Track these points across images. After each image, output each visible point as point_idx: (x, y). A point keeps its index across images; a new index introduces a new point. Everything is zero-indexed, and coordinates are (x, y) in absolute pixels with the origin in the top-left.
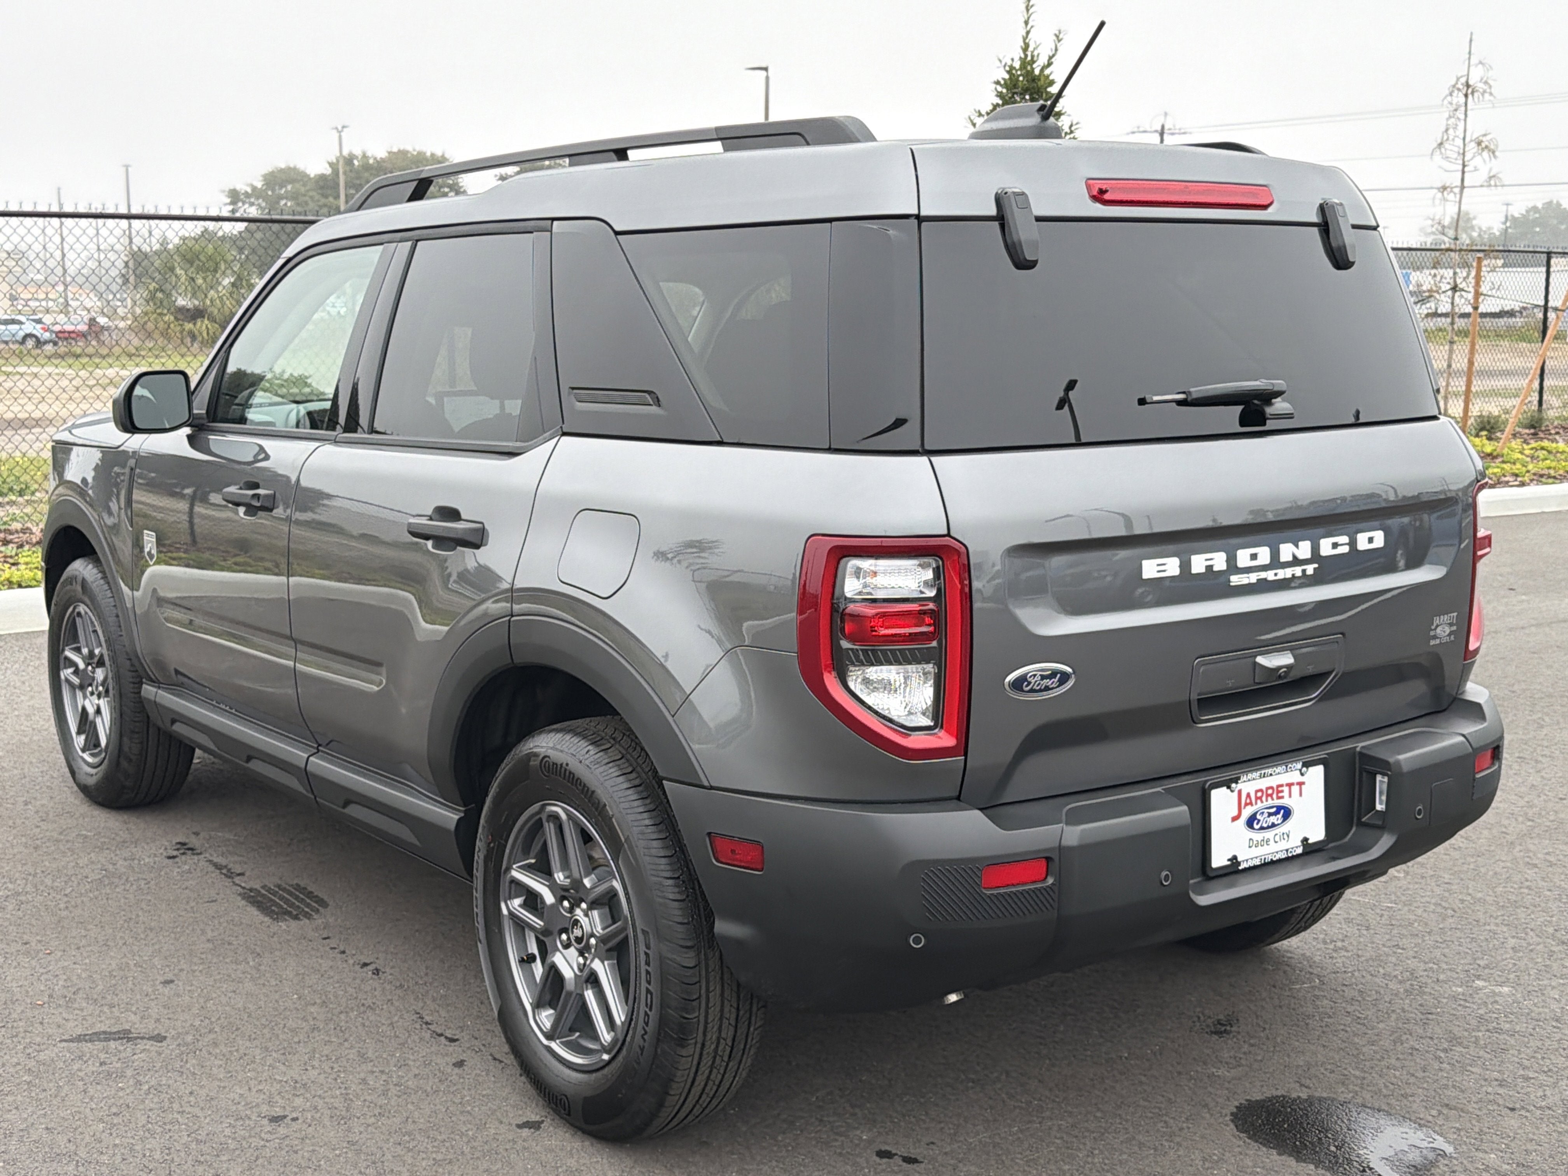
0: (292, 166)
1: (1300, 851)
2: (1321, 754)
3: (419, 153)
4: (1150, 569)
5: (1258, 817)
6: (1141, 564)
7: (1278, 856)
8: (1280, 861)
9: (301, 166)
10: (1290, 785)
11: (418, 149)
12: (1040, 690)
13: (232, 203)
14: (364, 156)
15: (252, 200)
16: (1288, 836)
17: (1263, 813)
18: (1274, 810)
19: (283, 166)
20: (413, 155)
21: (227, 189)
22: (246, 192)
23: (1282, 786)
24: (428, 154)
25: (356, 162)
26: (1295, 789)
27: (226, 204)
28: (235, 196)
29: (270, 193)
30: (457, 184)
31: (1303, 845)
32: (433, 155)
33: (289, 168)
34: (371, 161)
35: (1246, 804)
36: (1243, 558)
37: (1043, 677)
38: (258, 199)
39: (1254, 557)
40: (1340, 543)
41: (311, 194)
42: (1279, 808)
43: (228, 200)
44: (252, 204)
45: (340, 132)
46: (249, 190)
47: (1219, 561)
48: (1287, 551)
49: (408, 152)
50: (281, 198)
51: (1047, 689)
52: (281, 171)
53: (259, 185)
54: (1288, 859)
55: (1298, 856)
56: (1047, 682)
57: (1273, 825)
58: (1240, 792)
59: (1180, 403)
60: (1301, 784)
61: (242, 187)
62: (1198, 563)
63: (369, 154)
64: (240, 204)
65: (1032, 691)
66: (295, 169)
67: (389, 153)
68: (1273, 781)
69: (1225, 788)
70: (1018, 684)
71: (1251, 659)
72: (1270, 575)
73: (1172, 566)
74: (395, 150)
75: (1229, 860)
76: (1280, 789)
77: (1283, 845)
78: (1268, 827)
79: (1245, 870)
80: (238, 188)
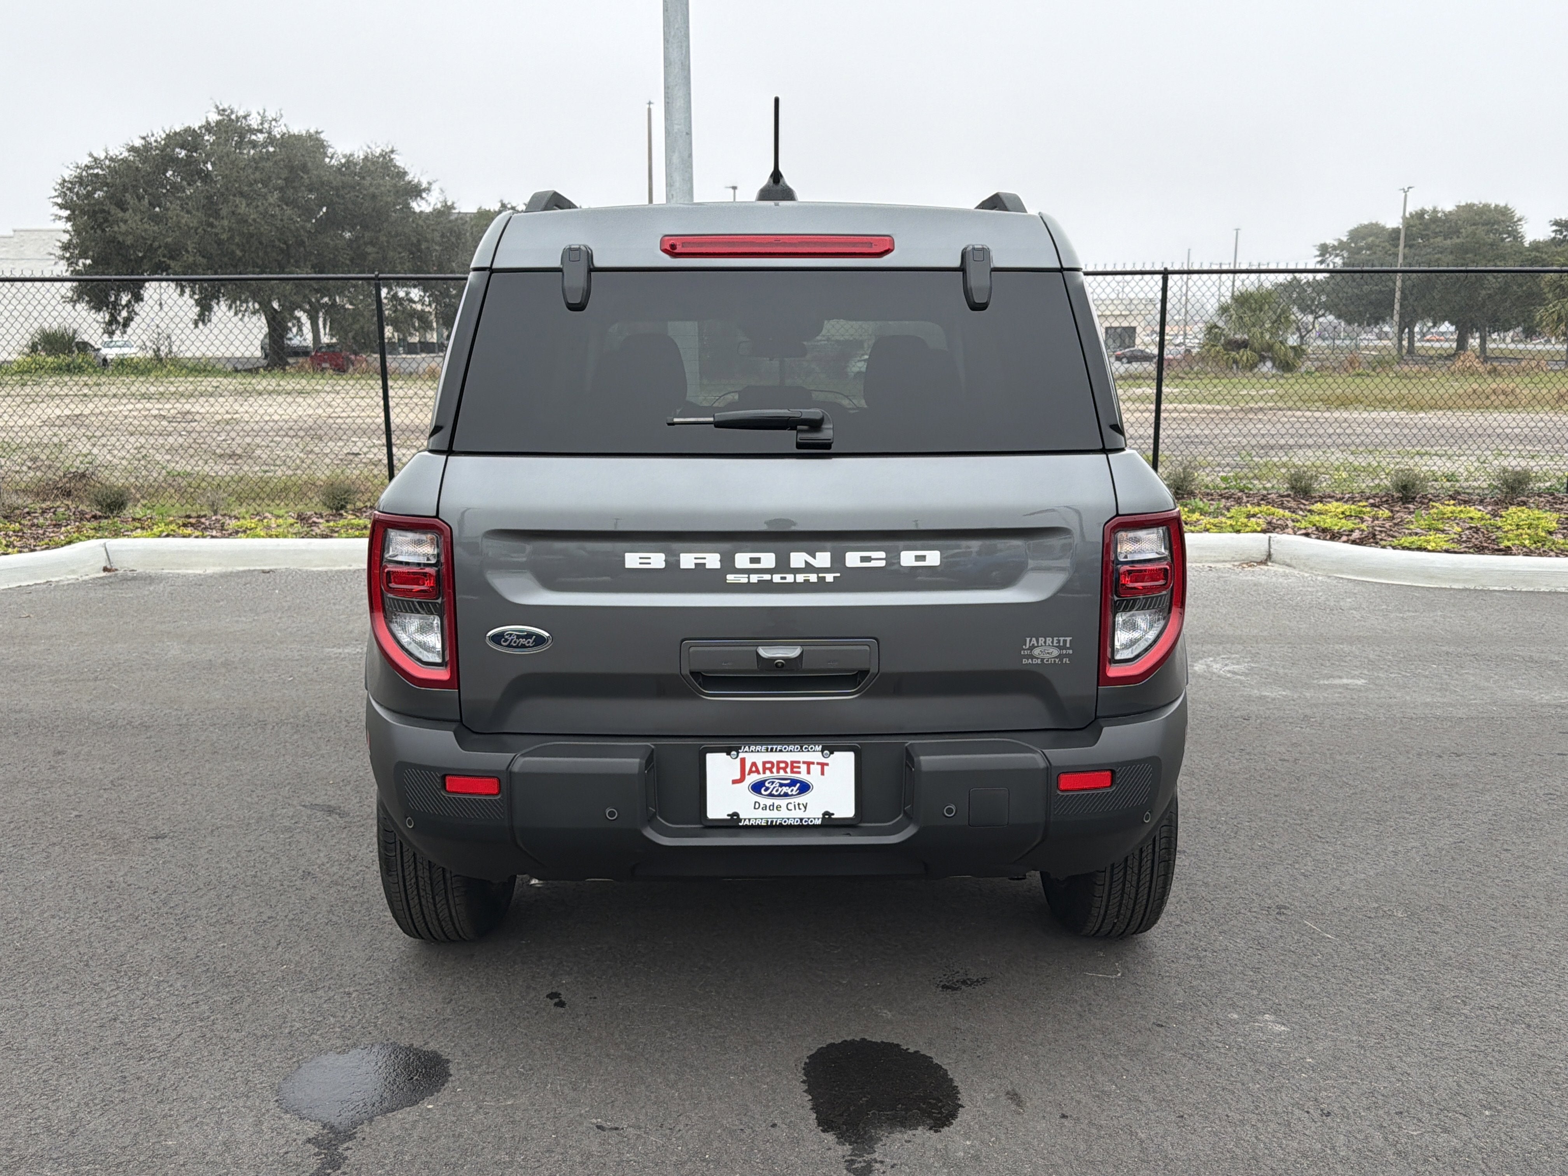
0: (1374, 222)
1: (819, 822)
2: (854, 742)
3: (1485, 206)
4: (632, 560)
5: (767, 784)
6: (624, 557)
7: (788, 822)
8: (791, 826)
9: (1382, 222)
10: (809, 764)
11: (1483, 202)
12: (517, 647)
13: (1321, 255)
14: (1435, 211)
15: (1338, 252)
16: (805, 808)
17: (773, 783)
18: (788, 782)
19: (1366, 223)
20: (1478, 208)
21: (1318, 244)
22: (1334, 246)
23: (799, 762)
24: (1493, 206)
25: (1426, 217)
26: (815, 769)
27: (1316, 256)
28: (1324, 250)
29: (1353, 245)
30: (1516, 230)
31: (823, 818)
32: (1496, 206)
33: (1372, 224)
34: (1439, 215)
35: (751, 772)
36: (742, 560)
37: (518, 637)
38: (1342, 251)
39: (756, 560)
40: (873, 557)
41: (1383, 244)
42: (793, 783)
43: (1318, 253)
44: (1337, 255)
45: (1405, 192)
46: (1336, 243)
47: (713, 561)
48: (798, 559)
49: (1474, 205)
50: (1361, 249)
51: (523, 646)
52: (1366, 227)
53: (1345, 239)
54: (801, 827)
55: (815, 826)
56: (522, 641)
57: (786, 795)
58: (743, 761)
59: (718, 425)
60: (823, 765)
61: (1331, 241)
62: (687, 561)
63: (1439, 209)
64: (1328, 255)
65: (509, 646)
66: (1377, 225)
67: (1458, 207)
68: (788, 757)
69: (724, 754)
70: (497, 639)
71: (753, 648)
72: (777, 578)
73: (657, 560)
74: (1463, 203)
75: (728, 815)
76: (795, 765)
77: (798, 814)
78: (779, 795)
79: (746, 827)
80: (1328, 242)
